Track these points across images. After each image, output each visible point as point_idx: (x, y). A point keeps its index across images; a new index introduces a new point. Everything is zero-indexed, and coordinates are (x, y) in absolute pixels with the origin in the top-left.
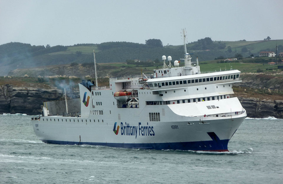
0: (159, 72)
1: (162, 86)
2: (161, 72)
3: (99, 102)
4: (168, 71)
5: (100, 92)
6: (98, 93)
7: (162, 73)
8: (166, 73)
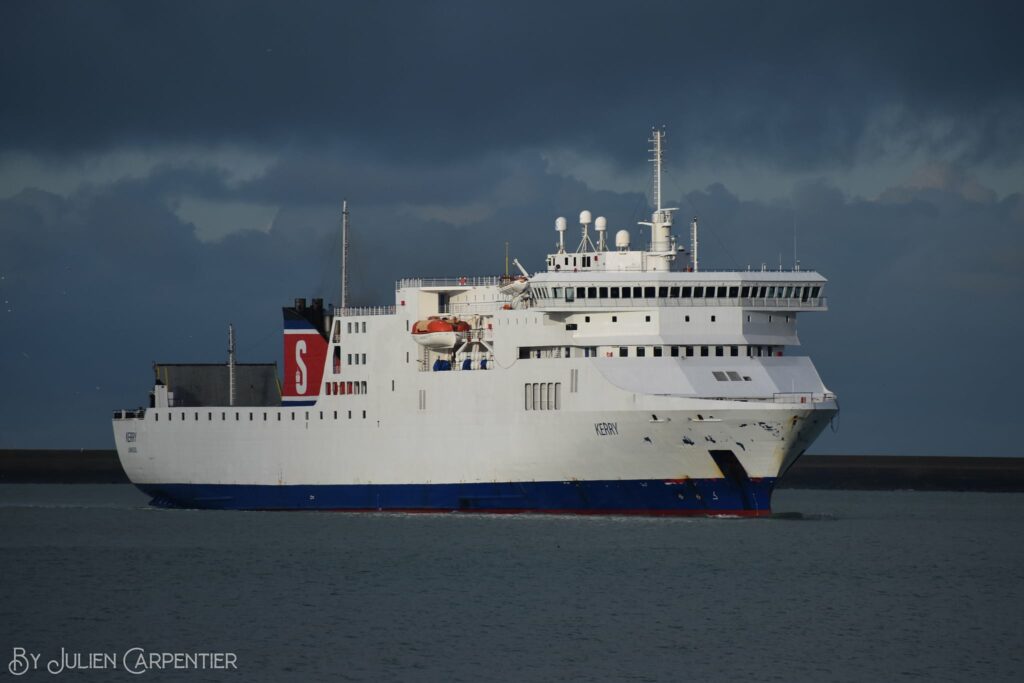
0: (567, 263)
1: (578, 297)
2: (571, 261)
3: (357, 355)
4: (596, 258)
5: (364, 323)
6: (357, 324)
7: (575, 265)
8: (589, 265)
